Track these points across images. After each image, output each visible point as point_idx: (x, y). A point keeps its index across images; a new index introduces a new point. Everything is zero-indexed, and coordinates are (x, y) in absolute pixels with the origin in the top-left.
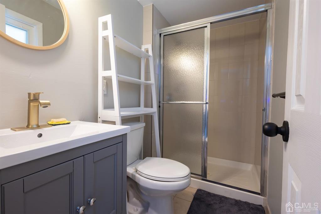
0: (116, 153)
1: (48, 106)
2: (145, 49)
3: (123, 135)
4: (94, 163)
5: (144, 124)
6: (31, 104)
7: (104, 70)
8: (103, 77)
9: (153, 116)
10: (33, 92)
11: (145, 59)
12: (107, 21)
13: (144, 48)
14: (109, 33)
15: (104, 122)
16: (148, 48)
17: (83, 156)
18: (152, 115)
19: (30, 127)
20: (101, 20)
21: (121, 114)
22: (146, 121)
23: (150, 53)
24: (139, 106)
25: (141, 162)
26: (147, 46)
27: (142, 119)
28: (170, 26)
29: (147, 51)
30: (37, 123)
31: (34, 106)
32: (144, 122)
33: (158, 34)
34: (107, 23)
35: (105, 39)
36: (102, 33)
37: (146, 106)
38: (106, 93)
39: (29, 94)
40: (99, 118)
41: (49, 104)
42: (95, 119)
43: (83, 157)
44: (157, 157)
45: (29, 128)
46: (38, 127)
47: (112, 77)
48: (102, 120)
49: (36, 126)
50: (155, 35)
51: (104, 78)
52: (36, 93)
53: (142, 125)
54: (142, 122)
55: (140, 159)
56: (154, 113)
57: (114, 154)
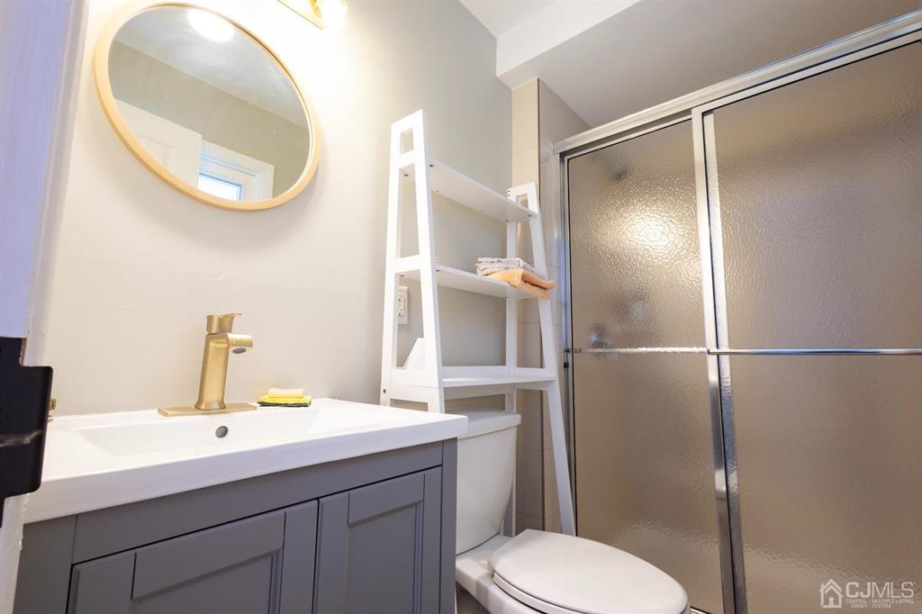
0: (419, 502)
1: (247, 348)
2: (517, 197)
3: (443, 441)
4: (351, 526)
5: (515, 419)
6: (212, 344)
7: (402, 256)
8: (396, 274)
9: (546, 392)
10: (219, 312)
11: (519, 224)
12: (411, 129)
13: (513, 194)
14: (417, 157)
15: (397, 403)
16: (526, 195)
17: (318, 499)
18: (542, 392)
19: (203, 407)
20: (399, 127)
21: (444, 380)
22: (523, 410)
23: (534, 206)
24: (503, 363)
25: (508, 543)
26: (525, 190)
27: (513, 402)
28: (590, 128)
29: (525, 203)
30: (220, 398)
31: (217, 348)
32: (518, 412)
33: (554, 154)
34: (412, 134)
35: (407, 175)
36: (398, 161)
37: (523, 362)
38: (405, 321)
39: (210, 318)
40: (384, 391)
41: (250, 344)
42: (372, 393)
43: (316, 501)
44: (561, 533)
45: (199, 409)
46: (223, 407)
47: (422, 273)
48: (391, 400)
49: (216, 406)
50: (547, 159)
51: (402, 279)
52: (226, 316)
53: (513, 419)
54: (510, 412)
55: (508, 533)
56: (549, 382)
57: (416, 505)
